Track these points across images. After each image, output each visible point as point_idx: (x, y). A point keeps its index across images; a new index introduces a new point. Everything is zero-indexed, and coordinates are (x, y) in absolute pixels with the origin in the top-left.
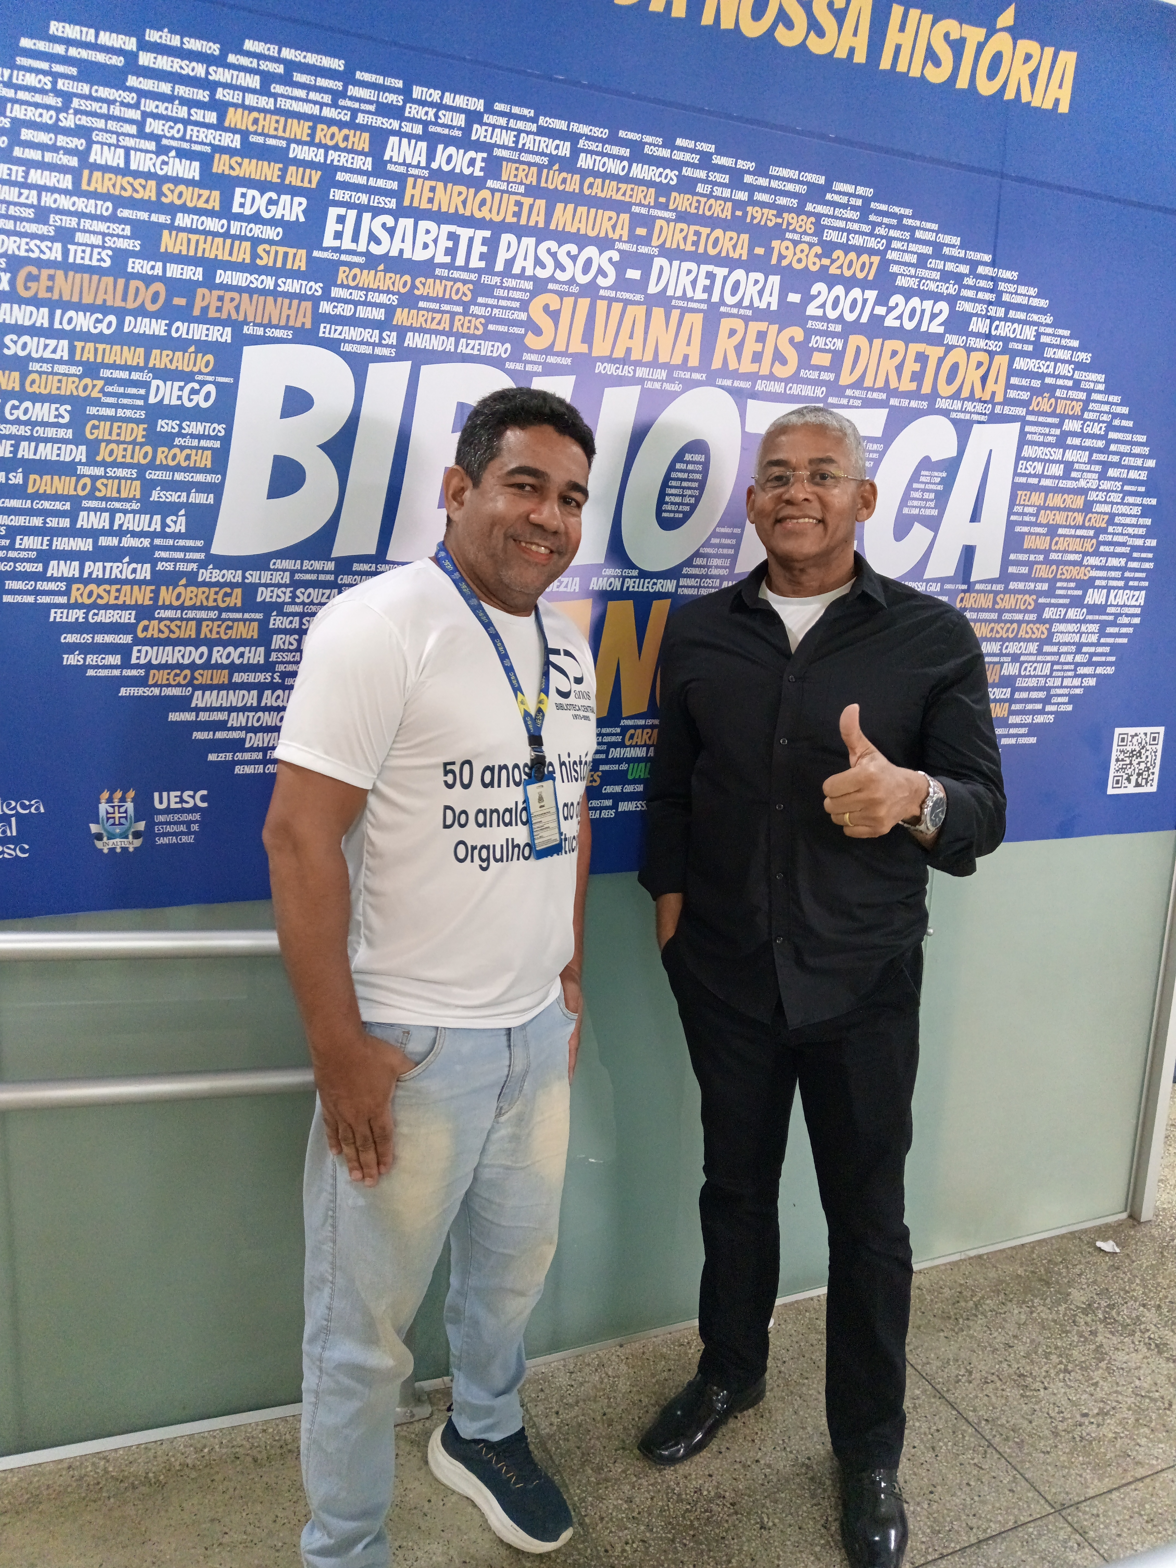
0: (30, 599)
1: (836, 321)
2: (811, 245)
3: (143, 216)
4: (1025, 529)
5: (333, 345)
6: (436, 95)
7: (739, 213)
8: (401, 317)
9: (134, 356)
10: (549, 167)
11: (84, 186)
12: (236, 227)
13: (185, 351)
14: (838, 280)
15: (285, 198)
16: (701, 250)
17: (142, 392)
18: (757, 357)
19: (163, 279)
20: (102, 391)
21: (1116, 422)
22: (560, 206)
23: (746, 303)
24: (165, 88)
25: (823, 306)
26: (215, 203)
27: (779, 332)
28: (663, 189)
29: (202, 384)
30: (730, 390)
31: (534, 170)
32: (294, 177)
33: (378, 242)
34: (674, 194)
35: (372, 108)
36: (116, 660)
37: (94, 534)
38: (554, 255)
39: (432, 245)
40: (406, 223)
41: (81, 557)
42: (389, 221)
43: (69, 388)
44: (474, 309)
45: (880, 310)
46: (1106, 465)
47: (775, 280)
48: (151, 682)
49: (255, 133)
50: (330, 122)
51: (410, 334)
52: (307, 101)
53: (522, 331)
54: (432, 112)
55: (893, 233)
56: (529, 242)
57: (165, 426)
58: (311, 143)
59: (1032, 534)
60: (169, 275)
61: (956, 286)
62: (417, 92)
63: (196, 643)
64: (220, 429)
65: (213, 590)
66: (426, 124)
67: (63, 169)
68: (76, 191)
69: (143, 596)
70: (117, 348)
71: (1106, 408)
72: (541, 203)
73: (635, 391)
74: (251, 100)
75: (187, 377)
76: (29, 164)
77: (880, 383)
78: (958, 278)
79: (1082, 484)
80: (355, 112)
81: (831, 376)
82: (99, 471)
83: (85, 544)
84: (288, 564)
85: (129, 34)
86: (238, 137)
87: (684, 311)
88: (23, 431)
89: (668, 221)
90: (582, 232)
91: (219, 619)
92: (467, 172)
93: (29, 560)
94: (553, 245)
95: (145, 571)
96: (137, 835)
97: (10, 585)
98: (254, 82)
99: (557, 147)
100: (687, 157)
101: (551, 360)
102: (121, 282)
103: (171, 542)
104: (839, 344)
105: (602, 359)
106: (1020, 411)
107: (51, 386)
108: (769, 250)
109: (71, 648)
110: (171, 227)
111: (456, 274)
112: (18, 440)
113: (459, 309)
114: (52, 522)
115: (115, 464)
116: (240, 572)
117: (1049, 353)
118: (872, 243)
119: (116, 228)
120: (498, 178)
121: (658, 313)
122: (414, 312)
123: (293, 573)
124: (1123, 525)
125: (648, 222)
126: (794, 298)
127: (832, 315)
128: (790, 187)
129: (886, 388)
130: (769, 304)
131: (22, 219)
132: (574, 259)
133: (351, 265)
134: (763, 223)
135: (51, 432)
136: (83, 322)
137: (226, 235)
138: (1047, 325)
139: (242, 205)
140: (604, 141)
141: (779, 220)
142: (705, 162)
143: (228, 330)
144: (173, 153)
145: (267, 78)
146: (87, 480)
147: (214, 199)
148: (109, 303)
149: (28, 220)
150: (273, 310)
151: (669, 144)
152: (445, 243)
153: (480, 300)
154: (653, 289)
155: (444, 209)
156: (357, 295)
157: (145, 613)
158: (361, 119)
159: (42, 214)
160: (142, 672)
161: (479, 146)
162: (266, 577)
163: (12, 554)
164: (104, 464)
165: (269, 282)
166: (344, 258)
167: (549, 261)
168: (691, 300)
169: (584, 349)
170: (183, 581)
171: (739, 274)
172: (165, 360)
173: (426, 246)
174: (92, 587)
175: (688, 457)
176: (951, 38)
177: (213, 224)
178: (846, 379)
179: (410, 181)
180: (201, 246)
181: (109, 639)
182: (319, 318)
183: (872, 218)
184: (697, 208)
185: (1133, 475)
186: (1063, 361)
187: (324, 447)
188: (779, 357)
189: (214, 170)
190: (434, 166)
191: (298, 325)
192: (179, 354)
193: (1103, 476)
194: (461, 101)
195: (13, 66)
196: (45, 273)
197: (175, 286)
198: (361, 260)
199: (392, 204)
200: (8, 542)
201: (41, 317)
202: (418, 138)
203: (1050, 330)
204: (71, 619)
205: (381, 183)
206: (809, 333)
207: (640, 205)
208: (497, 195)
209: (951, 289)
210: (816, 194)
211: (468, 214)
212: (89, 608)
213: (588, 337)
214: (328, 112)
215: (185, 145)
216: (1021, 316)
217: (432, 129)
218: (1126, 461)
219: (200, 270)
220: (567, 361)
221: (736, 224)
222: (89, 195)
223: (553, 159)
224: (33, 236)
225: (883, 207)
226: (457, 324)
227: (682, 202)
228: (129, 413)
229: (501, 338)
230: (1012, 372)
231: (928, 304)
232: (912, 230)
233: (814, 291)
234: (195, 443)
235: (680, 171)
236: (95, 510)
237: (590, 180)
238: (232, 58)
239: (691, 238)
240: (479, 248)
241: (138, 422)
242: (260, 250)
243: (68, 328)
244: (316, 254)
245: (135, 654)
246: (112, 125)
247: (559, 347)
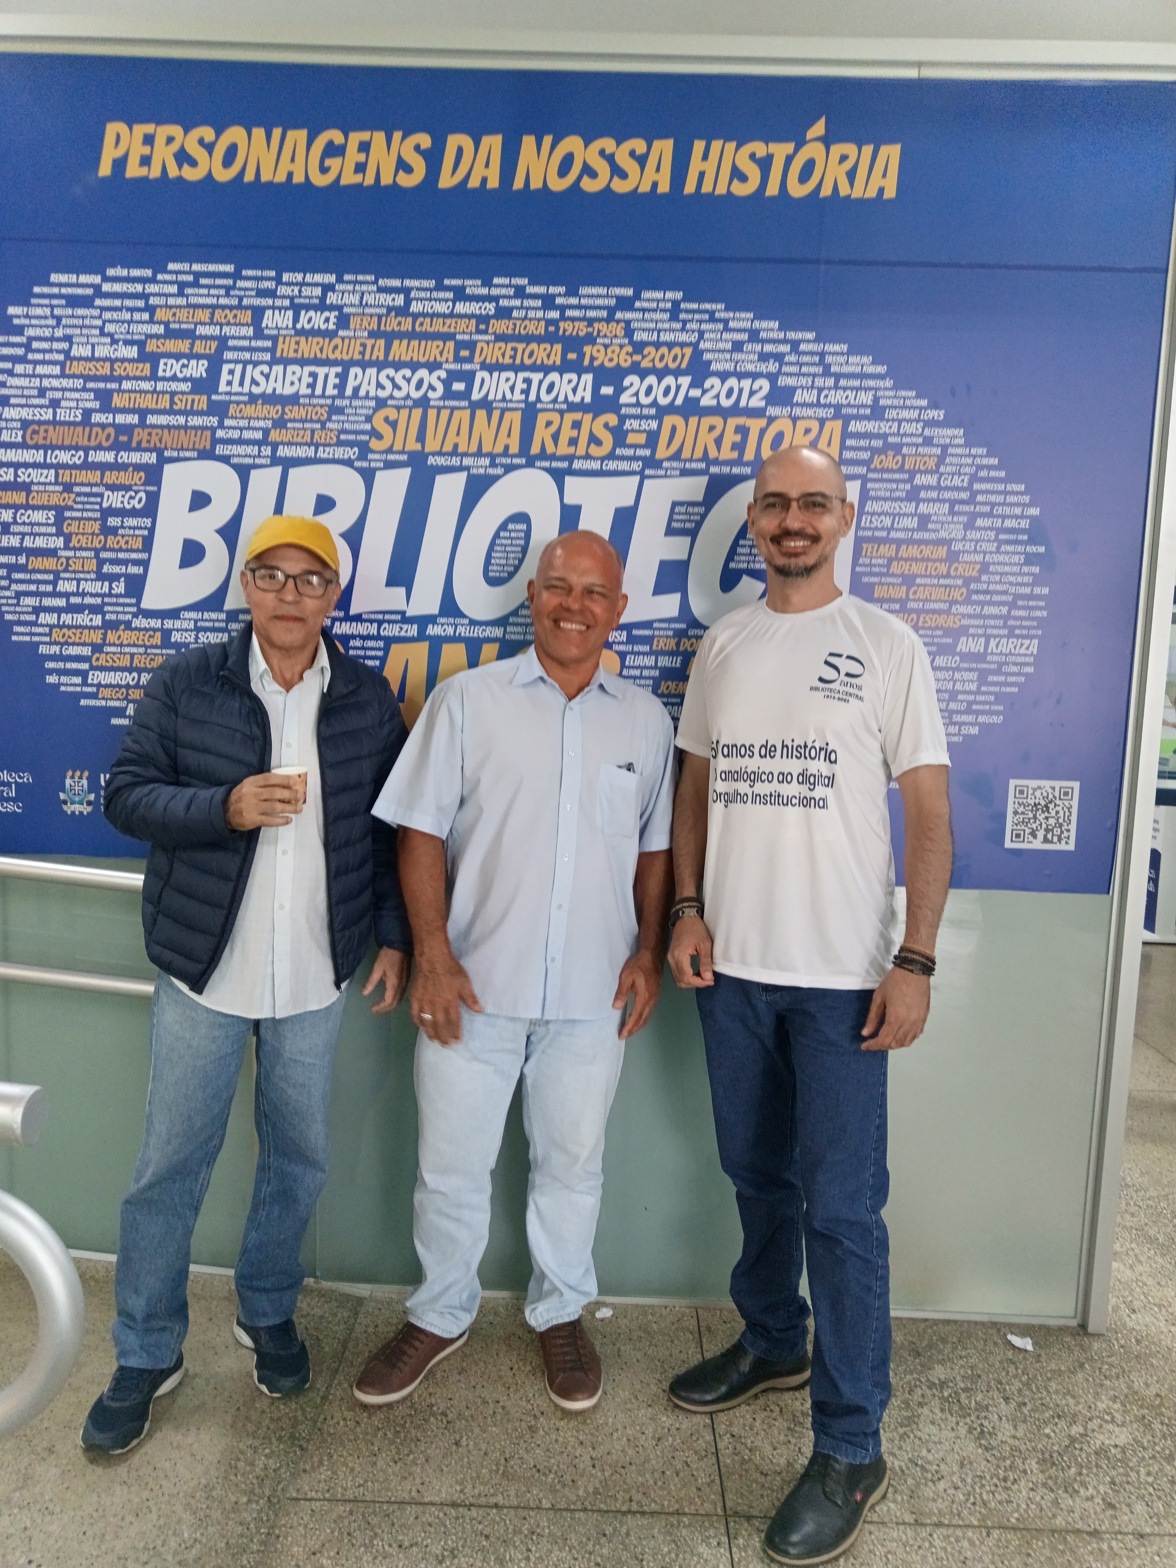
0: (27, 638)
1: (651, 406)
2: (621, 346)
3: (102, 385)
4: (875, 580)
5: (225, 459)
6: (299, 277)
7: (552, 329)
8: (274, 436)
9: (94, 476)
10: (388, 314)
11: (67, 371)
12: (160, 386)
13: (126, 470)
14: (653, 371)
15: (193, 362)
16: (518, 361)
17: (99, 500)
18: (573, 442)
19: (113, 425)
20: (74, 501)
21: (983, 474)
22: (396, 343)
23: (561, 398)
24: (117, 303)
25: (636, 394)
26: (147, 372)
27: (593, 420)
28: (483, 320)
29: (136, 492)
30: (549, 470)
31: (375, 319)
32: (199, 348)
33: (257, 384)
34: (492, 322)
35: (253, 293)
36: (78, 680)
37: (67, 595)
38: (392, 380)
39: (297, 382)
40: (278, 369)
41: (59, 610)
42: (266, 369)
43: (54, 500)
44: (329, 425)
45: (695, 393)
46: (974, 516)
47: (588, 378)
48: (100, 696)
49: (174, 322)
50: (223, 307)
51: (281, 447)
52: (209, 295)
53: (366, 438)
54: (296, 289)
55: (704, 326)
56: (372, 372)
57: (113, 521)
58: (211, 323)
59: (883, 584)
60: (117, 421)
61: (777, 364)
62: (286, 277)
63: (130, 670)
64: (148, 522)
65: (142, 633)
66: (292, 299)
67: (54, 363)
68: (63, 375)
69: (96, 637)
70: (84, 472)
71: (969, 461)
72: (381, 343)
73: (463, 475)
74: (171, 301)
75: (127, 488)
76: (35, 363)
77: (698, 454)
78: (779, 358)
79: (943, 534)
80: (241, 299)
81: (647, 452)
82: (71, 554)
83: (61, 602)
84: (193, 615)
85: (96, 273)
86: (162, 326)
87: (503, 411)
88: (27, 529)
89: (488, 343)
90: (415, 359)
91: (146, 653)
92: (323, 327)
93: (27, 613)
94: (391, 372)
95: (98, 620)
96: (89, 803)
97: (17, 629)
98: (174, 289)
99: (394, 300)
100: (504, 291)
101: (391, 457)
102: (87, 429)
103: (114, 600)
104: (654, 425)
105: (434, 454)
106: (862, 470)
107: (44, 500)
108: (582, 355)
109: (51, 672)
110: (119, 391)
111: (315, 401)
112: (23, 535)
113: (318, 426)
114: (42, 588)
115: (81, 549)
116: (160, 621)
117: (893, 414)
118: (684, 337)
119: (85, 395)
120: (347, 327)
121: (481, 414)
122: (283, 431)
123: (196, 621)
124: (1002, 574)
125: (471, 346)
126: (607, 390)
127: (645, 400)
128: (599, 302)
129: (705, 457)
130: (583, 398)
131: (30, 397)
132: (409, 381)
133: (238, 403)
134: (574, 333)
135: (43, 529)
136: (64, 457)
137: (155, 391)
138: (886, 389)
139: (164, 371)
140: (431, 290)
141: (590, 330)
142: (520, 292)
143: (154, 454)
144: (121, 343)
145: (182, 286)
146: (64, 560)
147: (147, 368)
148: (80, 443)
149: (34, 397)
150: (184, 439)
151: (488, 283)
152: (306, 379)
153: (334, 418)
154: (476, 396)
155: (306, 356)
156: (243, 423)
157: (97, 648)
158: (245, 302)
159: (42, 392)
160: (94, 689)
161: (332, 308)
162: (178, 624)
163: (18, 609)
164: (75, 549)
165: (182, 420)
166: (233, 398)
167: (388, 385)
168: (511, 401)
169: (418, 447)
170: (122, 627)
171: (554, 376)
172: (114, 478)
173: (292, 383)
174: (65, 630)
175: (511, 526)
176: (758, 156)
177: (146, 386)
178: (662, 452)
179: (281, 339)
180: (138, 400)
181: (74, 666)
182: (215, 441)
183: (682, 316)
184: (514, 330)
185: (1008, 523)
186: (909, 421)
187: (220, 532)
188: (594, 440)
189: (147, 350)
190: (299, 326)
191: (202, 447)
192: (122, 473)
193: (970, 525)
194: (318, 278)
195: (28, 304)
196: (43, 428)
197: (121, 429)
198: (246, 398)
199: (267, 357)
200: (14, 601)
201: (39, 456)
202: (286, 309)
203: (892, 393)
204: (52, 652)
205: (260, 343)
206: (622, 419)
207: (464, 332)
208: (347, 341)
209: (772, 367)
210: (625, 304)
211: (324, 356)
212: (62, 645)
213: (421, 437)
214: (223, 301)
215: (129, 337)
216: (856, 383)
217: (297, 301)
218: (998, 510)
219: (137, 416)
220: (404, 457)
221: (550, 338)
222: (69, 377)
223: (390, 309)
224: (35, 406)
225: (695, 306)
226: (316, 436)
227: (500, 326)
228: (90, 514)
229: (350, 444)
230: (845, 435)
231: (746, 384)
232: (726, 322)
233: (626, 382)
234: (132, 532)
235: (497, 303)
236: (68, 579)
237: (421, 319)
238: (160, 277)
239: (509, 353)
240: (333, 380)
241: (95, 520)
242: (176, 399)
243: (54, 461)
244: (214, 397)
245: (90, 676)
246: (85, 331)
247: (398, 447)
